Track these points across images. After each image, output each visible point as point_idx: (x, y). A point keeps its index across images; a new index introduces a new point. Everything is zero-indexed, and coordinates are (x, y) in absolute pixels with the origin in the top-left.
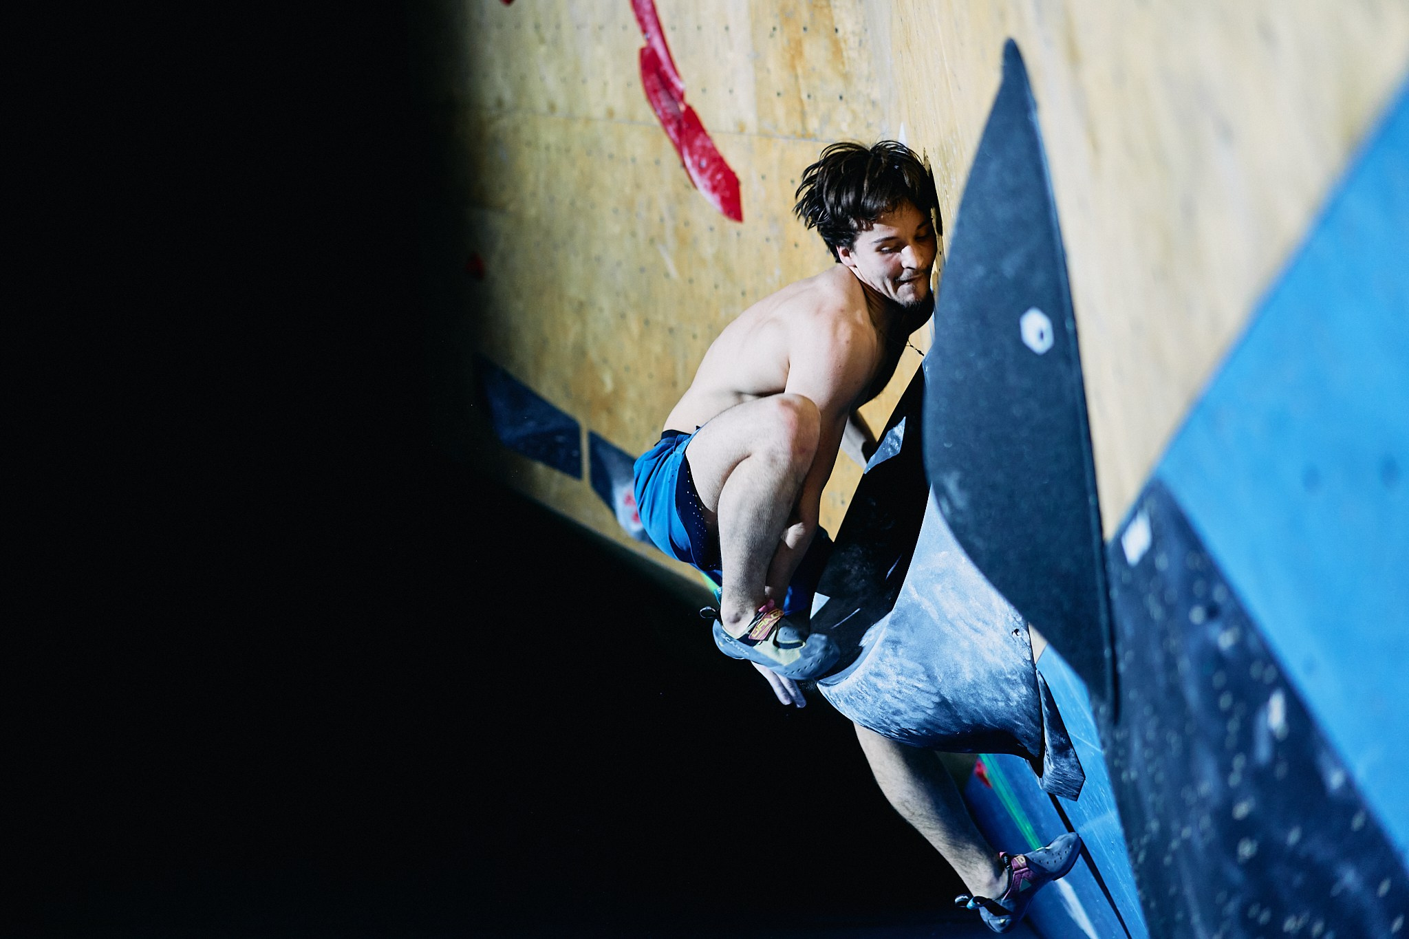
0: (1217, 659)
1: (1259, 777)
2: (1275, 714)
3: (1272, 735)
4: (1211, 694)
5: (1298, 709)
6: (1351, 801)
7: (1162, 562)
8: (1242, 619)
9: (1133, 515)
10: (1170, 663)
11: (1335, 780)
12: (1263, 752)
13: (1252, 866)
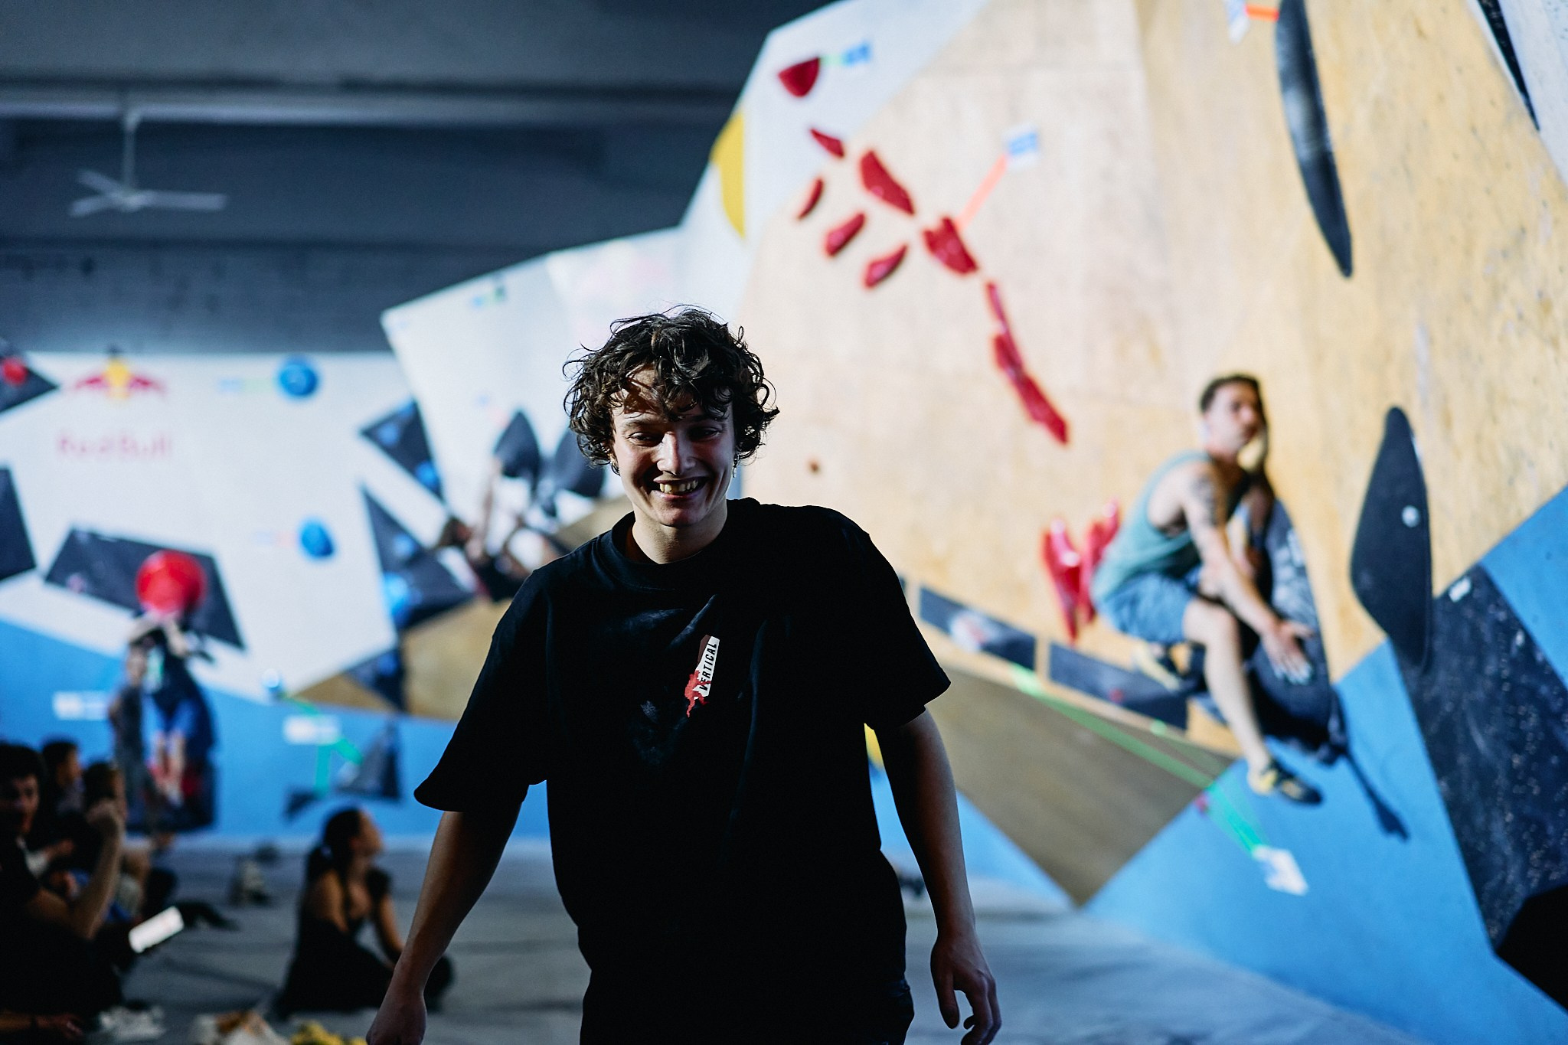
0: (1497, 623)
1: (1513, 662)
2: (1519, 639)
3: (1517, 647)
4: (1495, 636)
5: (1529, 638)
6: (1546, 663)
7: (1476, 595)
8: (1508, 608)
9: (1461, 579)
10: (1475, 631)
11: (1539, 658)
12: (1514, 651)
13: (1509, 694)
